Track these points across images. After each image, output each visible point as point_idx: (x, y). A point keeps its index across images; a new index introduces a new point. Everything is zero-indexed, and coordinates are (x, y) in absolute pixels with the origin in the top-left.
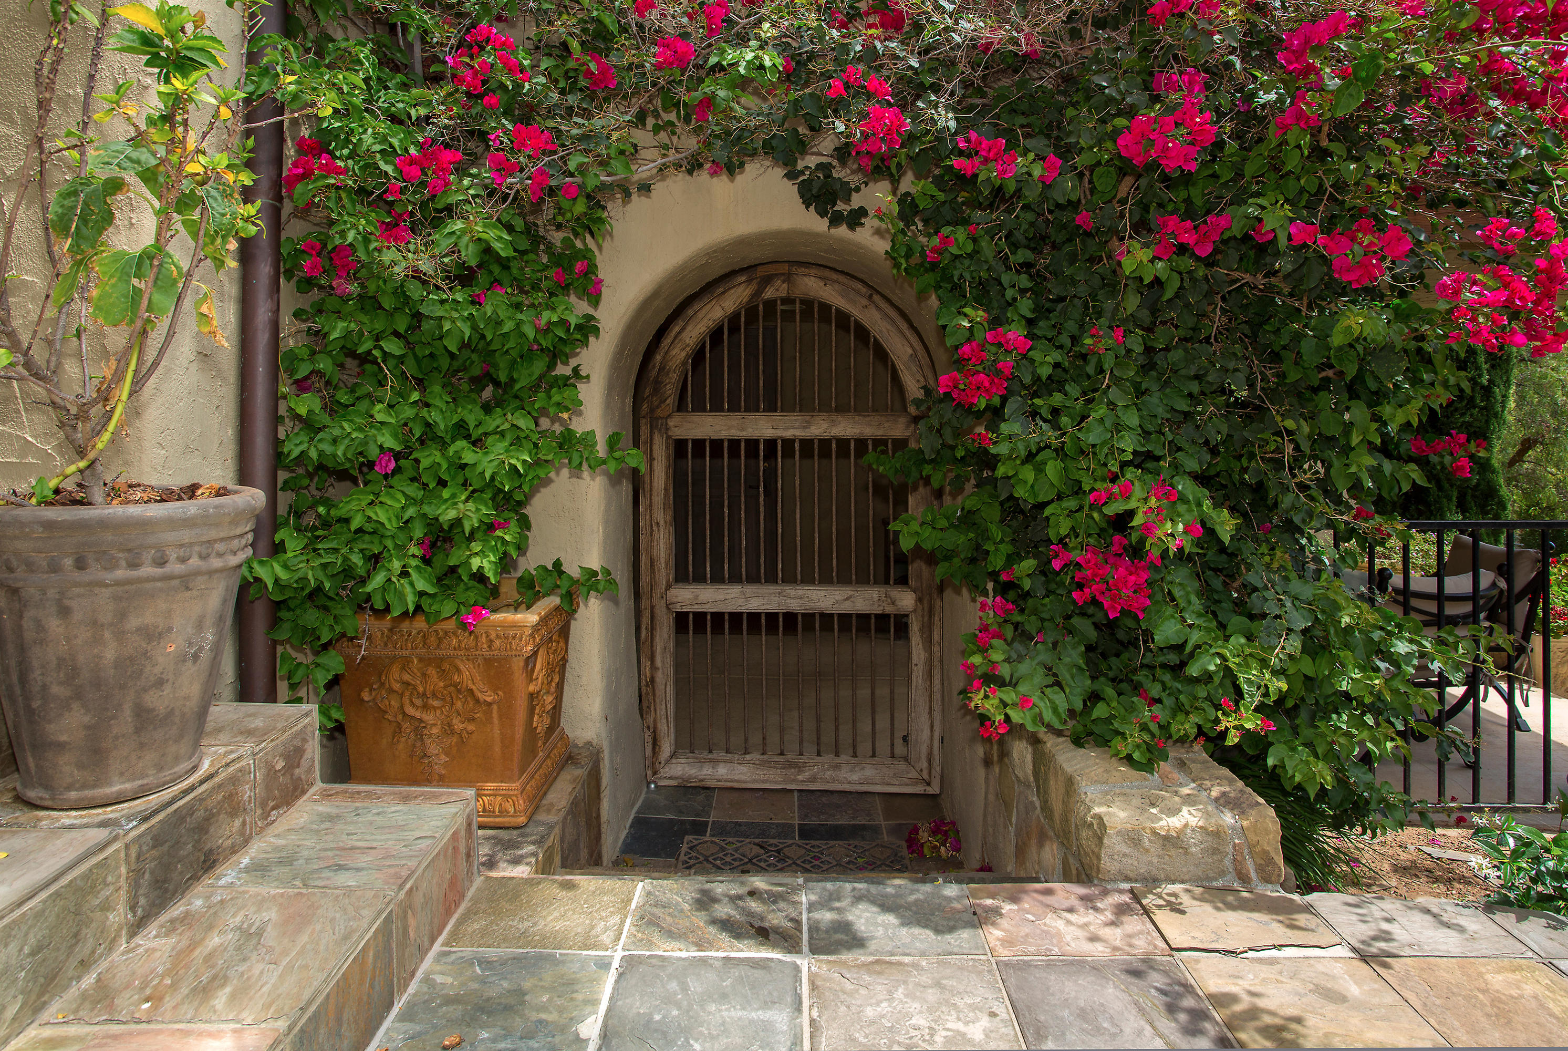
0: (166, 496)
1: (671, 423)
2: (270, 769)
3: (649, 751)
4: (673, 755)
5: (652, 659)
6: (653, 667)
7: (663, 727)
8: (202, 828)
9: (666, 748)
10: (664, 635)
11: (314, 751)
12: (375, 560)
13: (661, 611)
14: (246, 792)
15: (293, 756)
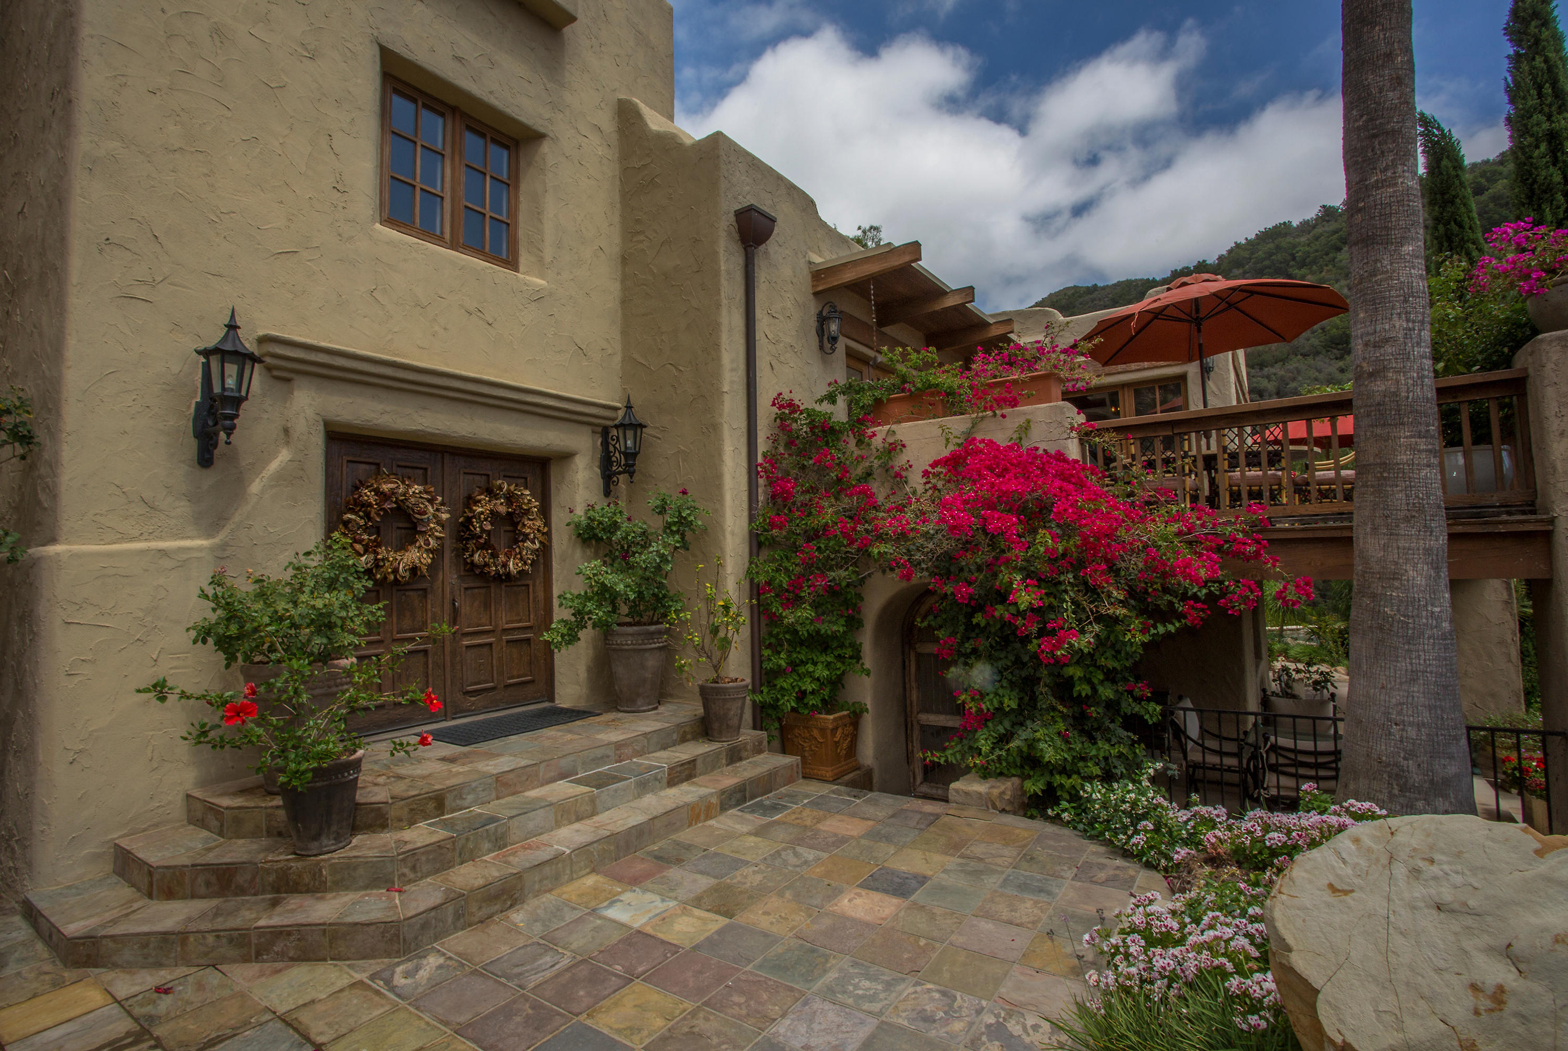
0: (732, 681)
1: (917, 646)
2: (754, 744)
3: (912, 780)
4: (921, 783)
5: (912, 742)
6: (913, 746)
7: (917, 771)
8: (739, 751)
9: (919, 781)
10: (916, 734)
11: (765, 743)
12: (783, 696)
13: (915, 723)
14: (748, 747)
15: (760, 743)
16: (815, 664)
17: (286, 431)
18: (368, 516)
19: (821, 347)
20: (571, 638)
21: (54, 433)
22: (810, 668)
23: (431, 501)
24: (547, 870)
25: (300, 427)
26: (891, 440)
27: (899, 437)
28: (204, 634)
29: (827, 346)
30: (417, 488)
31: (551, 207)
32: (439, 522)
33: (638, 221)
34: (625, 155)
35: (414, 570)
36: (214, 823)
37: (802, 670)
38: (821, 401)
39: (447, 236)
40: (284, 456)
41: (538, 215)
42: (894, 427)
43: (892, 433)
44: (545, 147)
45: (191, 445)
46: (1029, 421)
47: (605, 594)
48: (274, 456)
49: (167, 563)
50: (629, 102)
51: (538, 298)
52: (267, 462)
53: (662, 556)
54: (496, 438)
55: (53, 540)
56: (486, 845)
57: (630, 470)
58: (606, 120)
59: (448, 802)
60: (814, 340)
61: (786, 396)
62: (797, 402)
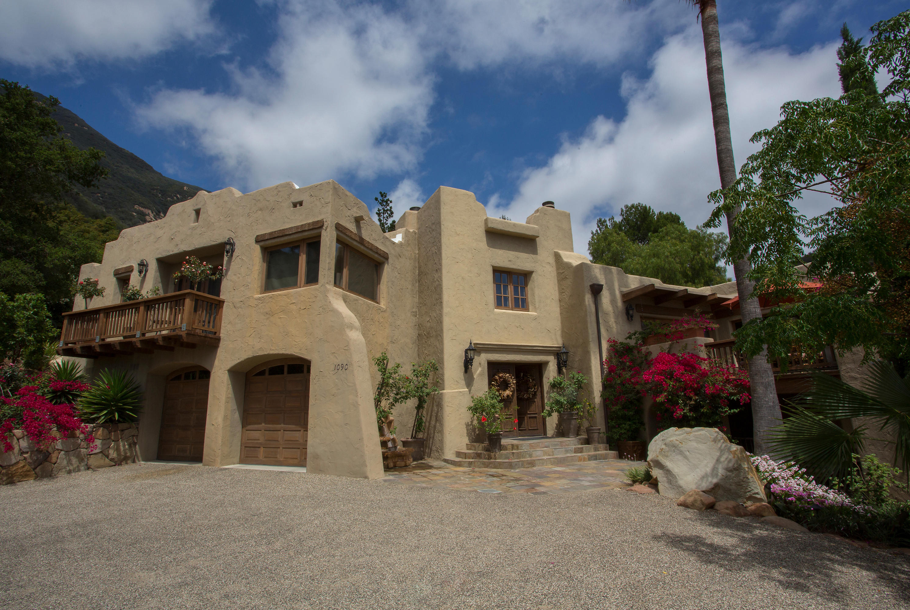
12: (615, 434)
15: (606, 447)
16: (625, 424)
17: (480, 364)
18: (497, 383)
19: (628, 319)
20: (550, 415)
21: (442, 368)
22: (623, 425)
23: (511, 378)
24: (540, 461)
25: (483, 362)
26: (647, 351)
27: (650, 350)
28: (470, 408)
29: (630, 319)
30: (508, 375)
31: (537, 292)
32: (513, 384)
33: (563, 289)
34: (558, 269)
35: (508, 396)
36: (474, 448)
37: (621, 426)
38: (626, 339)
39: (510, 307)
40: (480, 369)
41: (533, 295)
42: (648, 347)
43: (647, 349)
44: (534, 275)
45: (463, 369)
46: (687, 344)
47: (558, 402)
48: (478, 370)
49: (461, 394)
50: (557, 252)
51: (535, 319)
52: (477, 371)
53: (572, 391)
54: (526, 360)
55: (444, 389)
56: (528, 456)
57: (565, 366)
58: (552, 260)
59: (519, 447)
60: (625, 317)
61: (613, 339)
62: (616, 340)
